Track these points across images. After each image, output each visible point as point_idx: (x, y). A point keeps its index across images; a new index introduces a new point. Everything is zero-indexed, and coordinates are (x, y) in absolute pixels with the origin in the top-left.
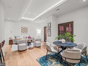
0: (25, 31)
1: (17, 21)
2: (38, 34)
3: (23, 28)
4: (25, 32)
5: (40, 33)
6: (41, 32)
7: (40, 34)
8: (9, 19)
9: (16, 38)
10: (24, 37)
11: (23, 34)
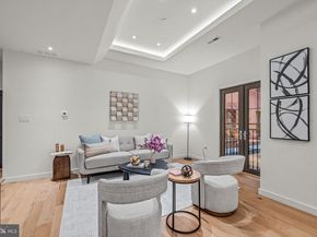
0: (125, 109)
1: (88, 65)
2: (184, 128)
3: (120, 95)
4: (125, 119)
5: (193, 119)
6: (202, 114)
7: (193, 127)
8: (50, 49)
9: (85, 147)
10: (121, 144)
11: (118, 126)
